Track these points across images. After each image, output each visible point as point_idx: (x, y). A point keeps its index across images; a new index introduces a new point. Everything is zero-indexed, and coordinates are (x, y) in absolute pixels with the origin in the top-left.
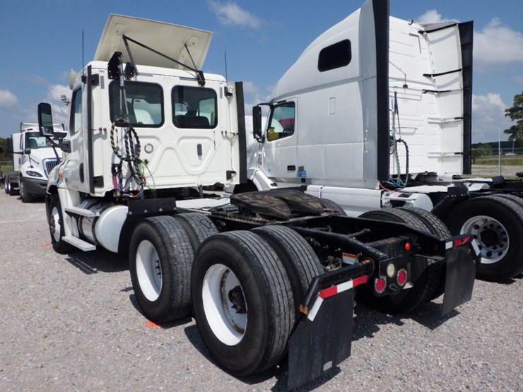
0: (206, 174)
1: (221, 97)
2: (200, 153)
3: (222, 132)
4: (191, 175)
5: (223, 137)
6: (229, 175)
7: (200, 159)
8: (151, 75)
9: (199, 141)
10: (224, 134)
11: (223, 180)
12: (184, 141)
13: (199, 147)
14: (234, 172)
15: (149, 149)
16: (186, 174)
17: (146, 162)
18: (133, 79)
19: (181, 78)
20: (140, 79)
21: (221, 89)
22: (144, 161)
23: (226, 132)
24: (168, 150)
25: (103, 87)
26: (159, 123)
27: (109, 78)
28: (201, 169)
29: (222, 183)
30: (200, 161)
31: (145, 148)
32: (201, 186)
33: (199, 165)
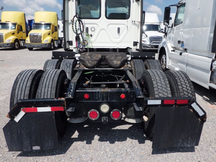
0: (121, 42)
1: (133, 2)
2: (119, 31)
3: (132, 21)
4: (114, 42)
5: (133, 24)
6: (135, 44)
7: (119, 35)
9: (119, 26)
10: (134, 22)
11: (131, 45)
12: (111, 26)
13: (119, 29)
14: (138, 42)
15: (93, 29)
16: (111, 42)
17: (91, 36)
22: (90, 35)
24: (102, 30)
25: (73, 1)
26: (98, 17)
28: (119, 40)
29: (130, 47)
30: (119, 36)
31: (91, 29)
32: (118, 48)
33: (118, 38)
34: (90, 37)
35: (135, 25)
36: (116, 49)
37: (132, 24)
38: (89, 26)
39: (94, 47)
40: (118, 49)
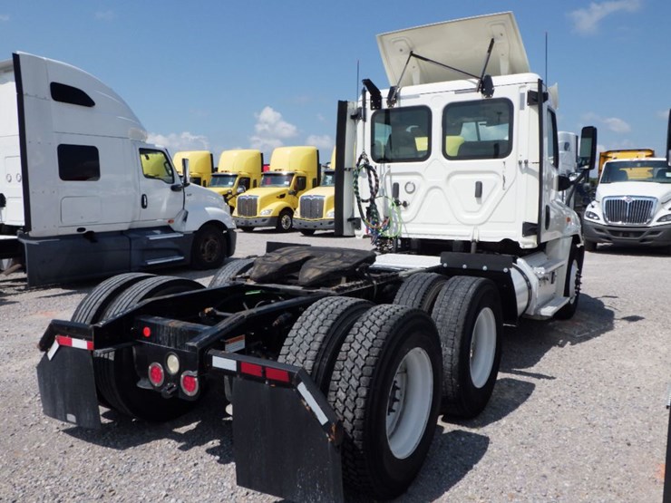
0: (487, 224)
1: (522, 108)
2: (479, 193)
3: (520, 163)
4: (464, 224)
5: (522, 172)
6: (529, 229)
7: (479, 203)
8: (417, 96)
9: (479, 178)
10: (523, 165)
11: (516, 235)
12: (456, 177)
13: (479, 186)
15: (410, 189)
16: (458, 223)
17: (405, 204)
18: (396, 106)
19: (458, 92)
20: (404, 103)
21: (522, 95)
22: (402, 203)
23: (526, 162)
24: (432, 191)
25: (365, 120)
26: (424, 155)
27: (372, 109)
28: (479, 217)
29: (514, 240)
30: (480, 206)
31: (406, 187)
32: (474, 241)
33: (478, 211)
34: (401, 206)
35: (529, 173)
36: (469, 242)
37: (519, 172)
38: (401, 181)
39: (411, 236)
40: (473, 244)
